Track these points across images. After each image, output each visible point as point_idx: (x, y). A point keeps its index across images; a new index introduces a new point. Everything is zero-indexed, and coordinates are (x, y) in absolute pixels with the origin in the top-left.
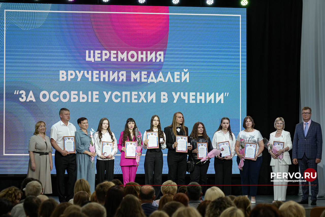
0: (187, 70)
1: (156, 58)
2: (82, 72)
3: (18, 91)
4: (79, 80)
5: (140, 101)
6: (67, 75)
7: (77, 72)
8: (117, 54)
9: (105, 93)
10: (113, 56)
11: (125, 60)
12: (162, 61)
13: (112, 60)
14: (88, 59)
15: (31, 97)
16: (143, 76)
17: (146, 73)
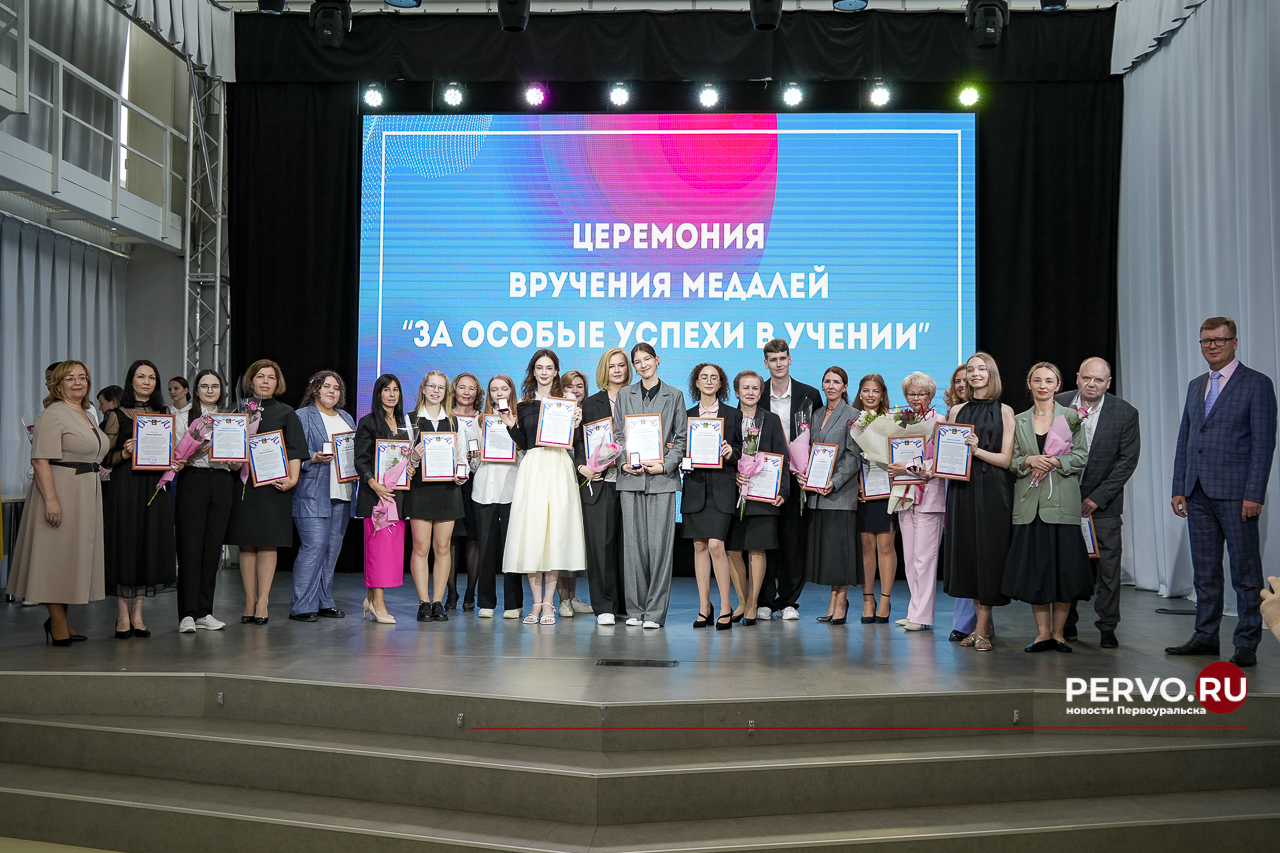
0: (823, 267)
1: (746, 239)
2: (564, 275)
3: (412, 322)
4: (556, 294)
5: (705, 345)
6: (528, 282)
7: (553, 275)
8: (649, 231)
9: (618, 325)
10: (638, 236)
11: (669, 245)
12: (761, 246)
13: (638, 245)
14: (577, 244)
15: (442, 336)
16: (713, 285)
17: (720, 275)
